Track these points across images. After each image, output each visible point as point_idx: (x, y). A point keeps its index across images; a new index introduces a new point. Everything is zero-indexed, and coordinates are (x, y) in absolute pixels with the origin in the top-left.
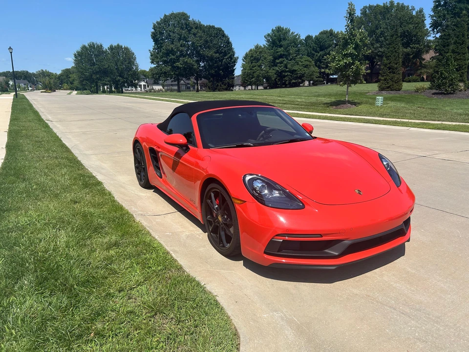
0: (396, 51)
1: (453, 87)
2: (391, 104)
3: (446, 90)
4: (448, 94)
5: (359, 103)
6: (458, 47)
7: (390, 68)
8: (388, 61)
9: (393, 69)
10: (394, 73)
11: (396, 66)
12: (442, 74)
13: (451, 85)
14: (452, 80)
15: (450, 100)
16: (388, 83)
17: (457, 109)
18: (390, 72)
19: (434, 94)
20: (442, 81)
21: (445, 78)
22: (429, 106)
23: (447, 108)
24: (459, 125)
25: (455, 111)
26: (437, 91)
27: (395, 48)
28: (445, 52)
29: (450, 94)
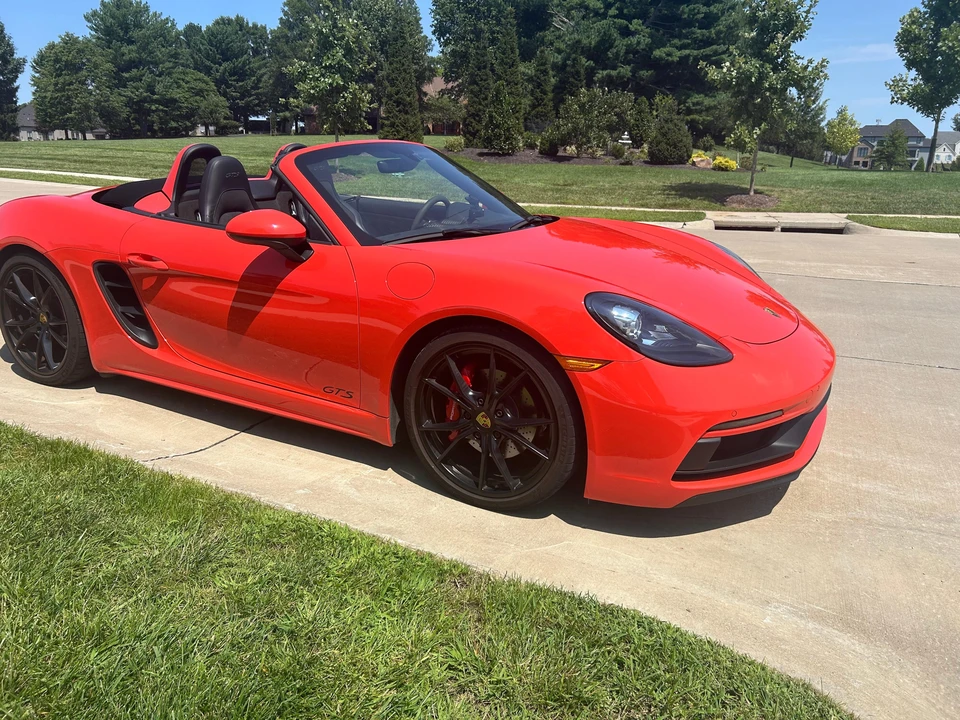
0: (405, 71)
1: (511, 143)
3: (501, 149)
4: (504, 155)
5: (359, 172)
6: (505, 72)
7: (398, 103)
8: (394, 89)
9: (405, 105)
10: (407, 113)
11: (408, 99)
12: (491, 117)
13: (507, 139)
14: (508, 129)
15: (512, 166)
16: (398, 132)
17: (532, 181)
18: (400, 111)
19: (481, 154)
20: (493, 131)
21: (497, 126)
23: (517, 180)
24: (559, 208)
25: (533, 184)
26: (486, 151)
27: (403, 65)
29: (509, 154)
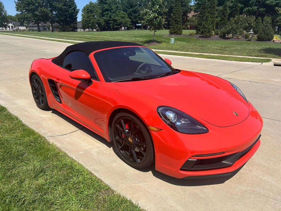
0: (178, 11)
1: (210, 34)
2: (179, 43)
3: (206, 35)
4: (207, 37)
5: (161, 42)
7: (175, 21)
8: (175, 17)
9: (177, 22)
10: (178, 24)
11: (179, 20)
12: (204, 25)
13: (209, 32)
14: (209, 29)
15: (209, 41)
16: (175, 30)
17: (214, 46)
18: (176, 23)
19: (200, 37)
20: (204, 30)
21: (206, 28)
22: (199, 44)
23: (209, 46)
24: (219, 56)
25: (214, 47)
26: (201, 36)
27: (178, 9)
28: (204, 13)
29: (209, 37)
